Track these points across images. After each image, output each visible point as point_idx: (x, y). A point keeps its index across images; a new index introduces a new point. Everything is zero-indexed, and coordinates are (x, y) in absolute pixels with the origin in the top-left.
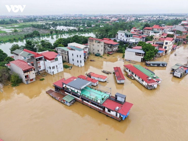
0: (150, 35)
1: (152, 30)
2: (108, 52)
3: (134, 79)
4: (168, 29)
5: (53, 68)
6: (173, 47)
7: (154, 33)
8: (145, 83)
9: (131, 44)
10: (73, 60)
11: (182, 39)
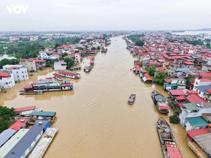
0: (63, 53)
1: (63, 48)
2: (40, 68)
3: (67, 77)
4: (74, 47)
5: (9, 83)
6: (81, 58)
7: (65, 50)
8: (74, 77)
9: (53, 60)
10: (18, 76)
11: (84, 53)
